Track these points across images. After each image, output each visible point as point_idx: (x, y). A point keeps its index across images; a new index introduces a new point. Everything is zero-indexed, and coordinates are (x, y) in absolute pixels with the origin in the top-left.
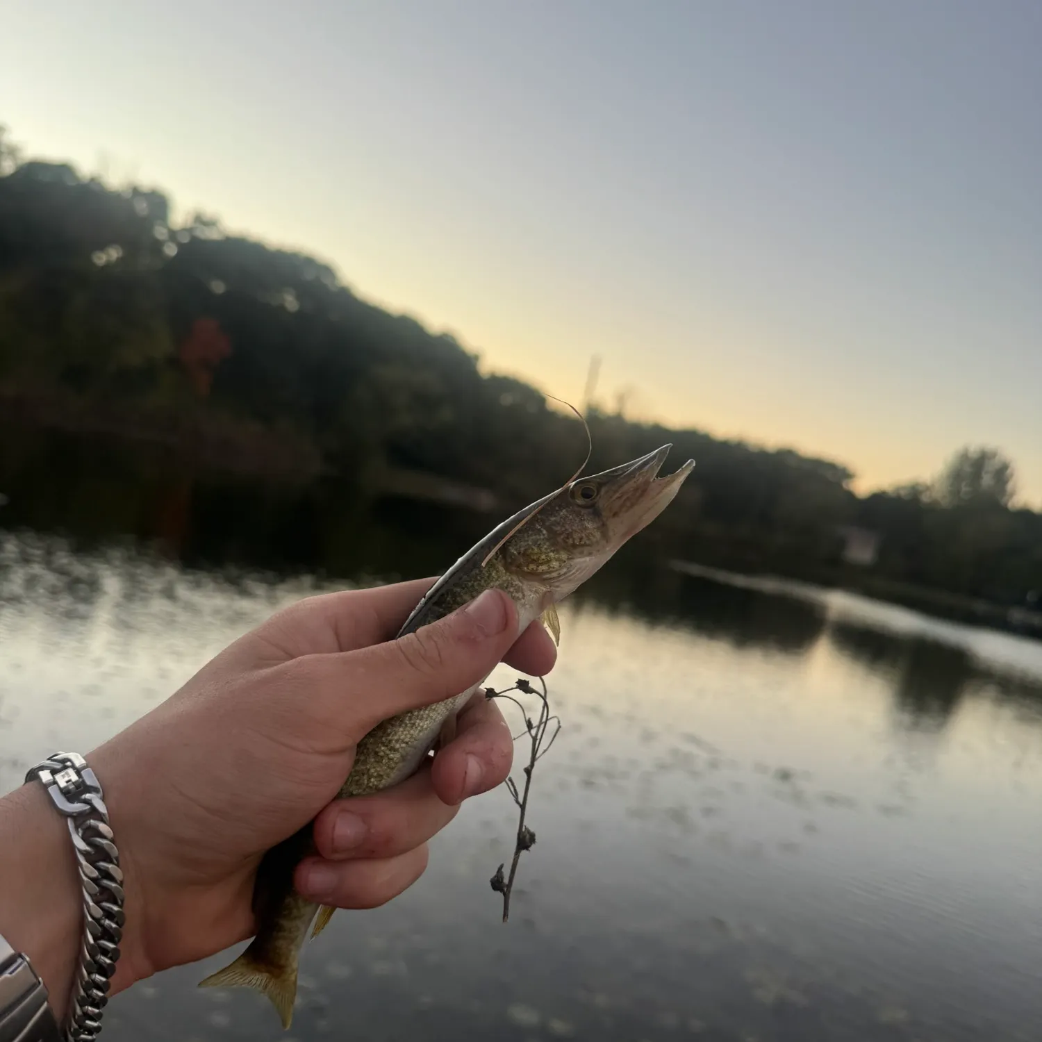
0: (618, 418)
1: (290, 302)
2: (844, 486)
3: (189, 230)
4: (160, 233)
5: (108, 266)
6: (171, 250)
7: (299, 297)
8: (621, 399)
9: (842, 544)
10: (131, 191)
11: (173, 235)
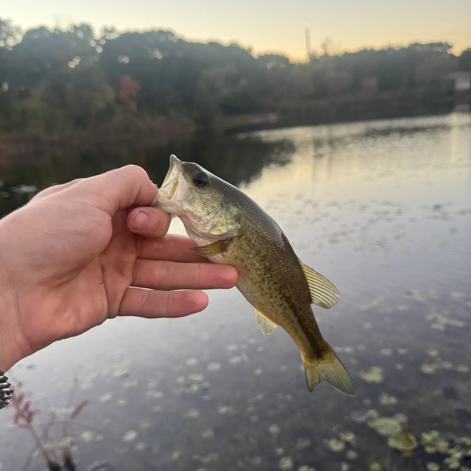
0: (326, 56)
1: (159, 55)
2: (448, 52)
3: (104, 37)
4: (93, 44)
5: (76, 66)
6: (100, 50)
7: (162, 51)
8: (324, 46)
9: (453, 83)
10: (73, 29)
11: (98, 42)
